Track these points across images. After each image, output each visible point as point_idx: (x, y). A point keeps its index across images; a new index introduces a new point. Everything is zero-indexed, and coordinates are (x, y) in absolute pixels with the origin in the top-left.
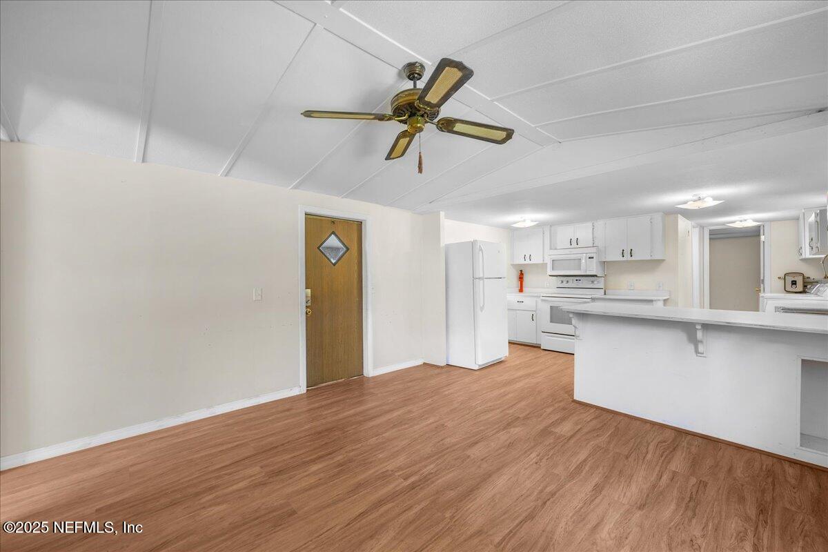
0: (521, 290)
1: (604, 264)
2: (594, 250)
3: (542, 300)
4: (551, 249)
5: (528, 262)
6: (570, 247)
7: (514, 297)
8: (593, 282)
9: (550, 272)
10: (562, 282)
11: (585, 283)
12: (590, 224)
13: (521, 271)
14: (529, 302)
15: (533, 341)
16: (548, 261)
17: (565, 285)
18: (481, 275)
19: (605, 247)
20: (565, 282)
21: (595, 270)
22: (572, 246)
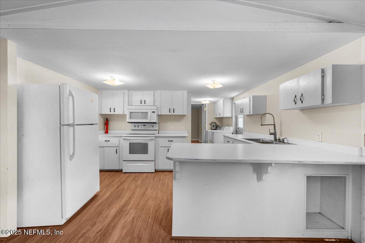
0: (107, 132)
1: (159, 116)
2: (155, 107)
3: (124, 139)
4: (128, 105)
5: (112, 113)
6: (140, 105)
7: (102, 137)
8: (153, 126)
9: (128, 120)
10: (135, 126)
11: (148, 127)
12: (151, 93)
13: (107, 119)
14: (114, 141)
15: (117, 168)
16: (127, 113)
17: (136, 128)
18: (71, 122)
19: (161, 106)
20: (137, 126)
21: (156, 119)
22: (142, 105)
